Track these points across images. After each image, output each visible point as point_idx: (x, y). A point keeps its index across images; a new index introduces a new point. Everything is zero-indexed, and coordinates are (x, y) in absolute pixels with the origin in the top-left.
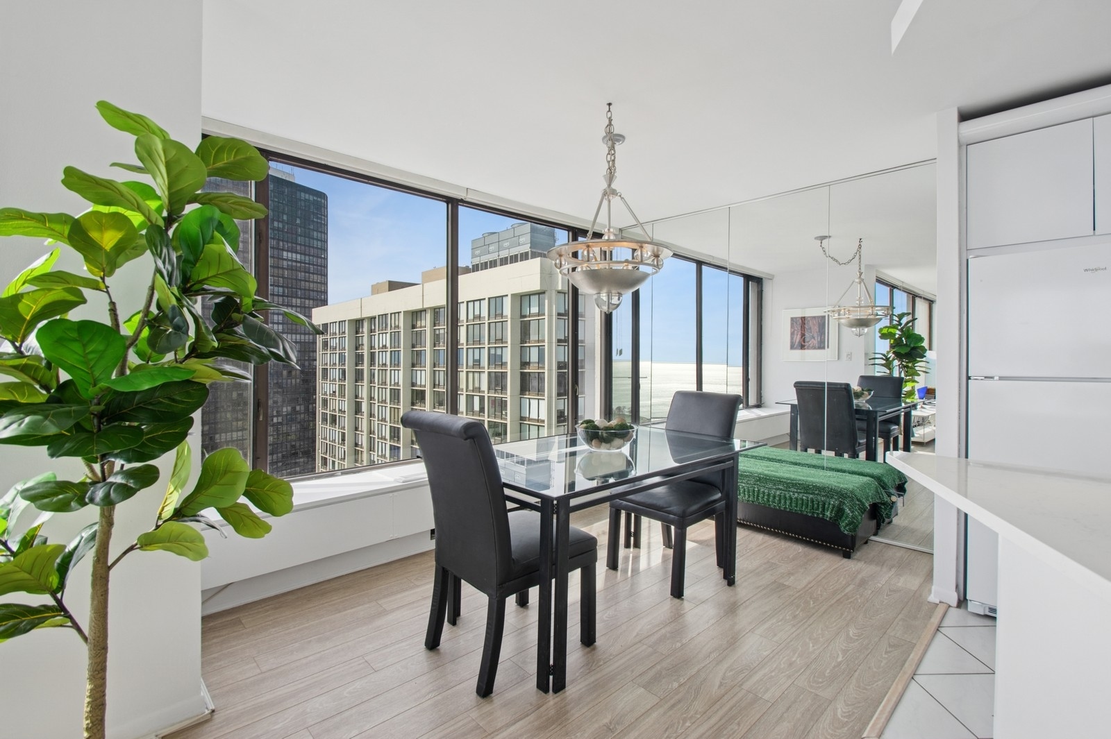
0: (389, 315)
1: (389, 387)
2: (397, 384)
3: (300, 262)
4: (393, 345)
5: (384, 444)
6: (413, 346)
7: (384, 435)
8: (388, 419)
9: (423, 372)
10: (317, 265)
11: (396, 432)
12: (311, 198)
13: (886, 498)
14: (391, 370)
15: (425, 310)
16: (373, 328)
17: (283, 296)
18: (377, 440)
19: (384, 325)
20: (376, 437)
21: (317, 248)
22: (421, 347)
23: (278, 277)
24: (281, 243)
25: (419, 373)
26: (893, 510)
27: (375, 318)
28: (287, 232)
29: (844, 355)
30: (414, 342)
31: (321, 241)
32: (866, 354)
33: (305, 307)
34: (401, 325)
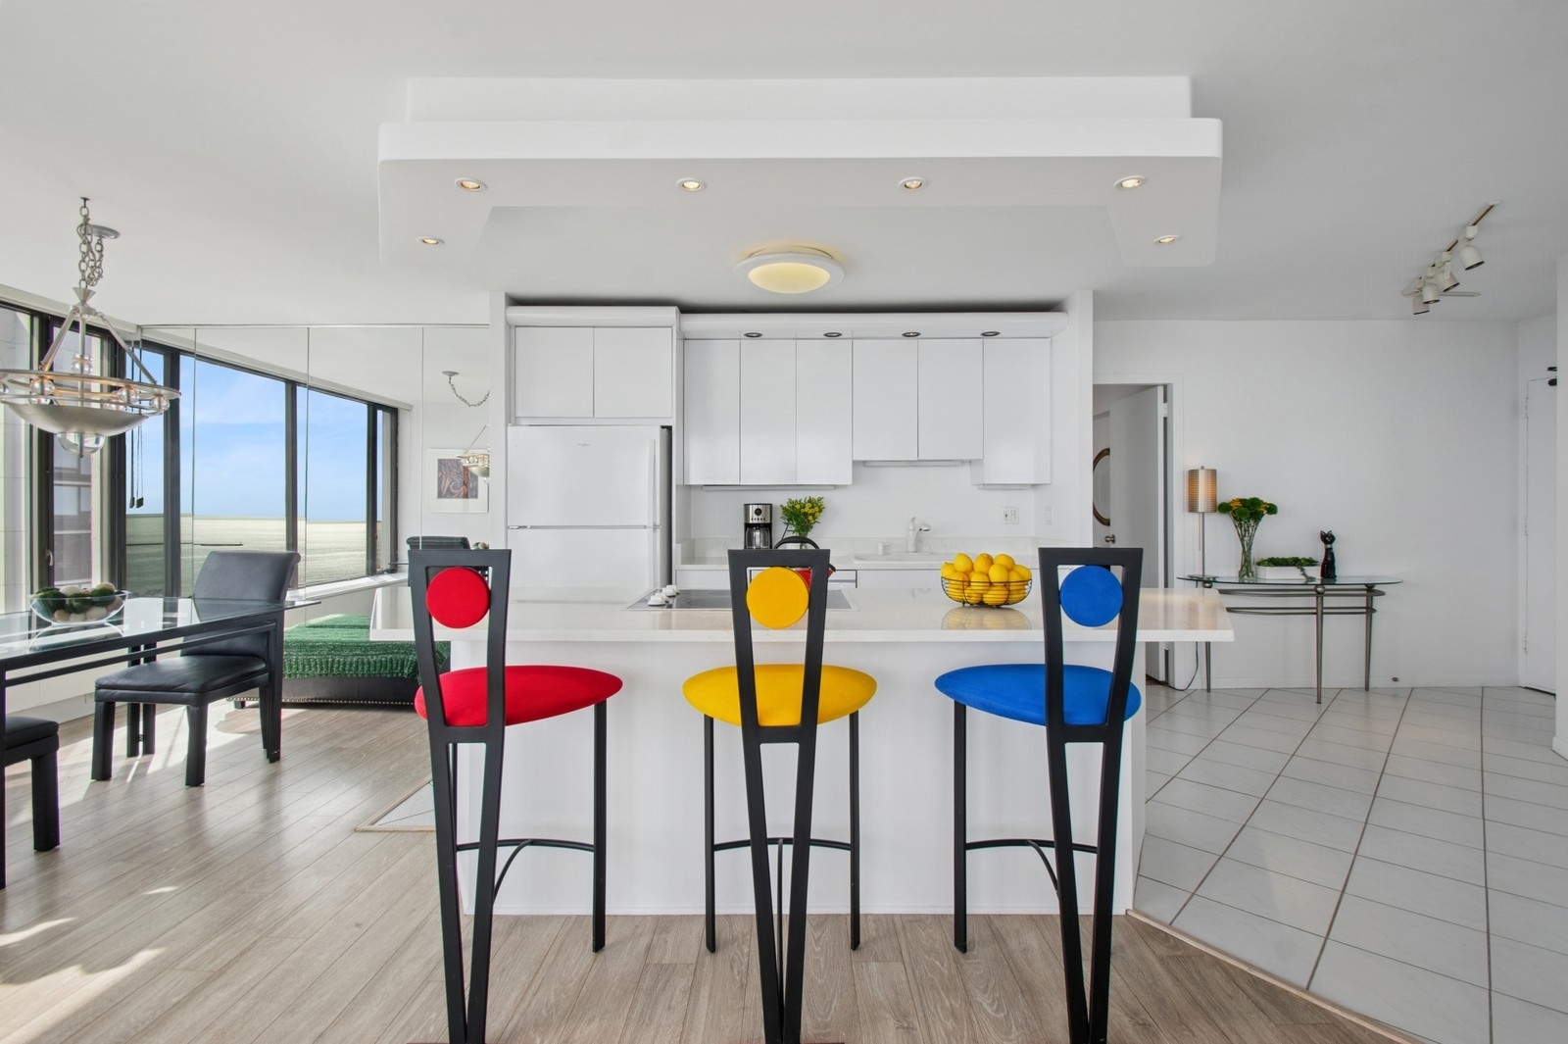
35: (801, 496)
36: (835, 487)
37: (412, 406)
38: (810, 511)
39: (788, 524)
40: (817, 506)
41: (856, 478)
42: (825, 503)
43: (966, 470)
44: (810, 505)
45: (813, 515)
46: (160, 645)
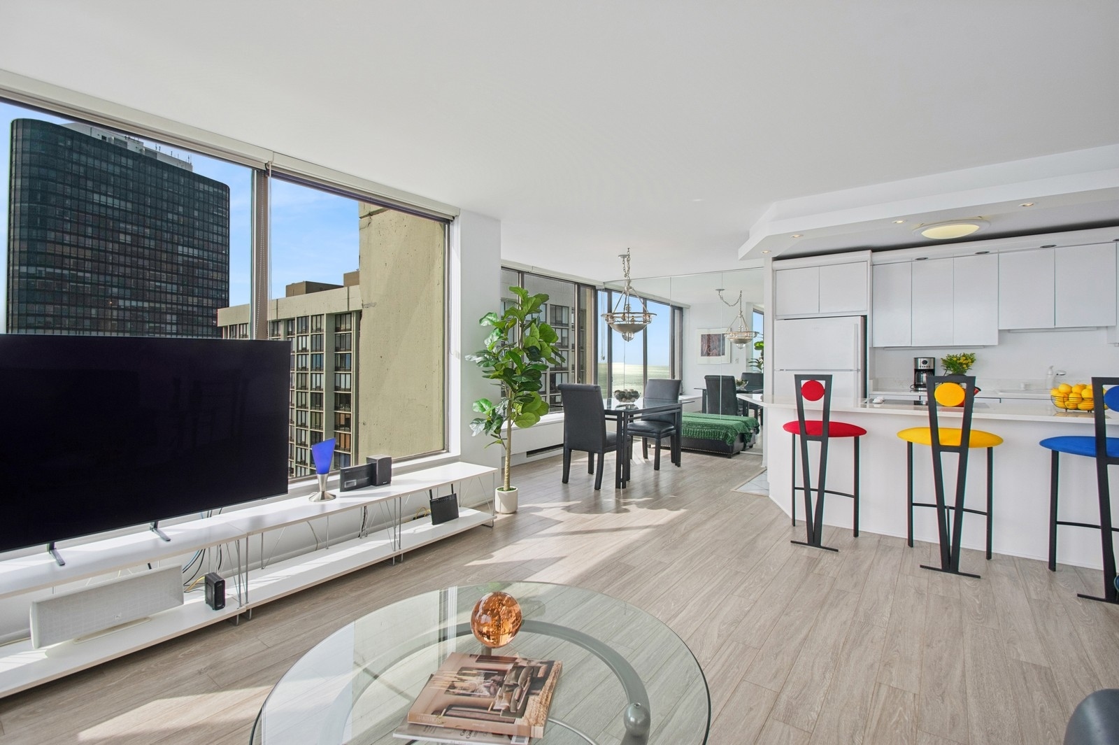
0: (310, 317)
1: (309, 391)
2: (320, 388)
3: (198, 258)
4: (314, 348)
5: (303, 451)
6: (337, 349)
7: (303, 440)
8: (308, 424)
9: (348, 376)
10: (217, 262)
11: (318, 437)
12: (211, 189)
13: (748, 431)
14: (312, 374)
15: (350, 313)
16: (290, 330)
17: (177, 294)
18: (295, 446)
19: (304, 328)
20: (295, 443)
21: (217, 243)
22: (345, 351)
23: (172, 273)
24: (176, 237)
25: (343, 376)
26: (752, 439)
27: (293, 319)
28: (183, 225)
29: (734, 360)
30: (338, 345)
31: (222, 235)
32: (747, 360)
33: (203, 307)
34: (324, 327)
35: (958, 353)
36: (984, 347)
37: (690, 306)
38: (965, 362)
39: (946, 370)
40: (970, 359)
41: (1001, 341)
42: (976, 357)
43: (1104, 333)
44: (964, 358)
45: (967, 364)
46: (635, 416)
